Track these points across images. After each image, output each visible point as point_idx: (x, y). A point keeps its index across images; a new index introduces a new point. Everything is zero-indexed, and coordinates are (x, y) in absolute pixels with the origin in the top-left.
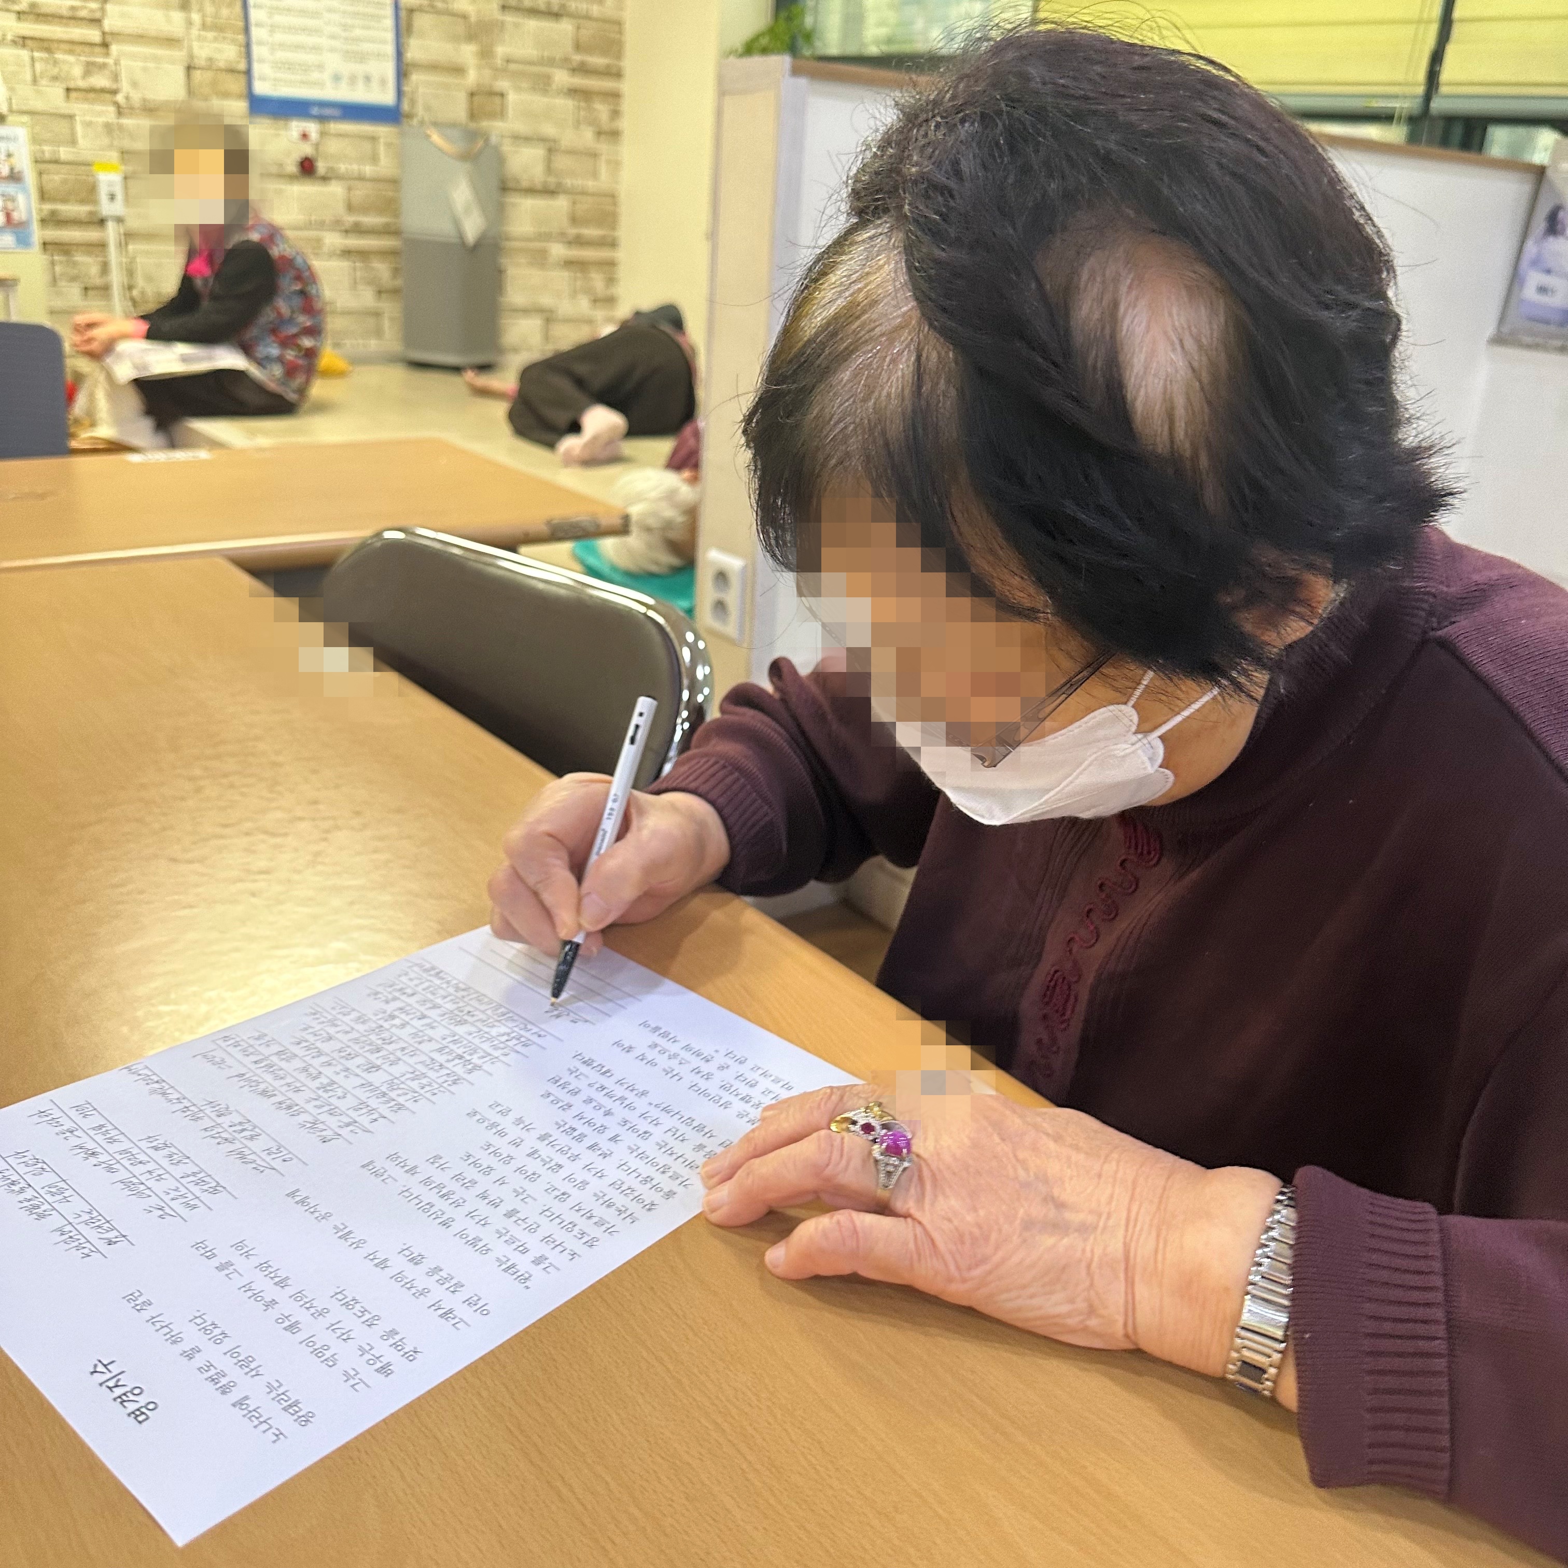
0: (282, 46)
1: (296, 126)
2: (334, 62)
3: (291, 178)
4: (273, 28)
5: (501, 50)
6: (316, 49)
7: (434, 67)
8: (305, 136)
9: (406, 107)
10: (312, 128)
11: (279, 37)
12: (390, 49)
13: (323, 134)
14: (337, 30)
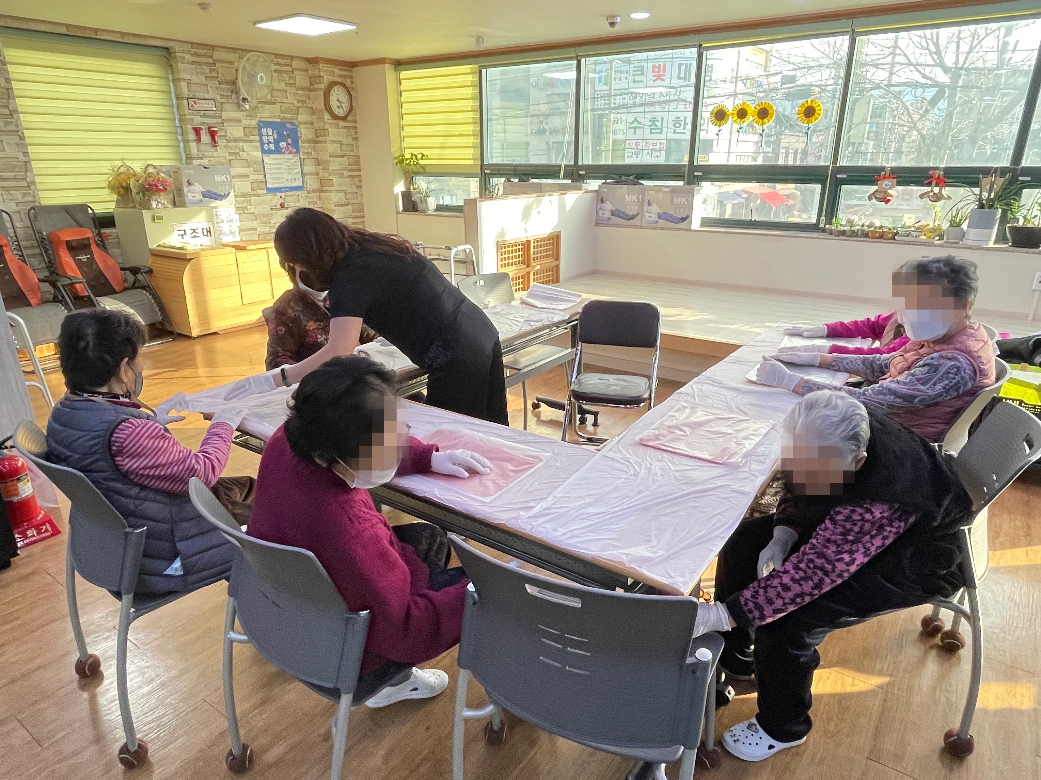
0: (274, 174)
1: (279, 194)
2: (286, 176)
3: (279, 209)
4: (271, 169)
5: (331, 168)
6: (282, 173)
7: (311, 174)
8: (281, 197)
9: (305, 186)
10: (283, 195)
11: (273, 171)
12: (299, 170)
13: (286, 196)
14: (286, 167)
